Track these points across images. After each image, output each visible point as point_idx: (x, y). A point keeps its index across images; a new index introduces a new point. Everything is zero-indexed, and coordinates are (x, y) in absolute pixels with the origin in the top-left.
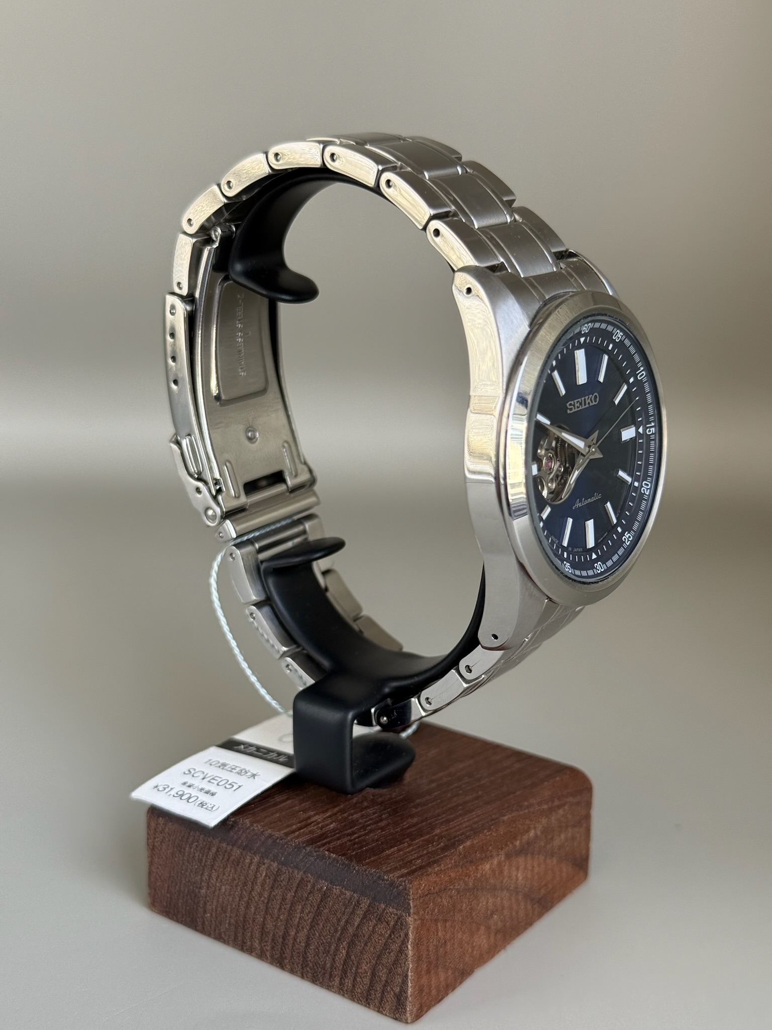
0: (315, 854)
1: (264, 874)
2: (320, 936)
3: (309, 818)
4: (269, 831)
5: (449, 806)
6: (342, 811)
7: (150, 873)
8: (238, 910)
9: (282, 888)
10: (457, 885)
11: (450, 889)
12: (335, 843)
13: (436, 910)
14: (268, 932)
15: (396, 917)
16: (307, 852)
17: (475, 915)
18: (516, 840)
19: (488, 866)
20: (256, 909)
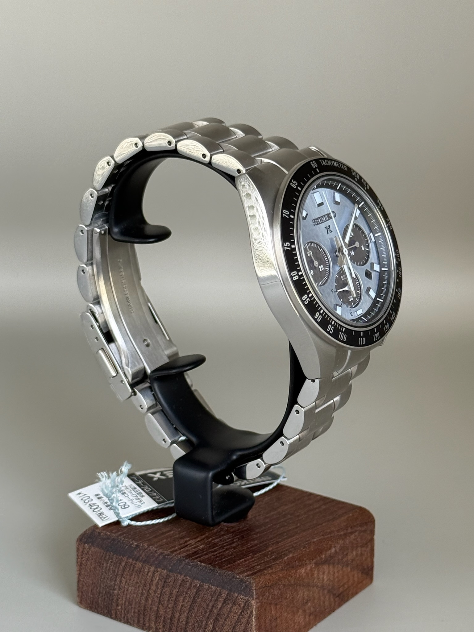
0: (191, 564)
1: (158, 579)
2: (195, 617)
3: (186, 542)
4: (161, 551)
5: (278, 533)
6: (208, 538)
7: (79, 581)
8: (140, 603)
9: (169, 587)
10: (283, 582)
11: (279, 584)
12: (204, 557)
13: (270, 597)
14: (161, 616)
15: (245, 601)
16: (186, 562)
17: (296, 602)
18: (322, 554)
19: (303, 571)
20: (152, 602)
